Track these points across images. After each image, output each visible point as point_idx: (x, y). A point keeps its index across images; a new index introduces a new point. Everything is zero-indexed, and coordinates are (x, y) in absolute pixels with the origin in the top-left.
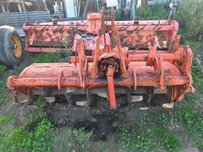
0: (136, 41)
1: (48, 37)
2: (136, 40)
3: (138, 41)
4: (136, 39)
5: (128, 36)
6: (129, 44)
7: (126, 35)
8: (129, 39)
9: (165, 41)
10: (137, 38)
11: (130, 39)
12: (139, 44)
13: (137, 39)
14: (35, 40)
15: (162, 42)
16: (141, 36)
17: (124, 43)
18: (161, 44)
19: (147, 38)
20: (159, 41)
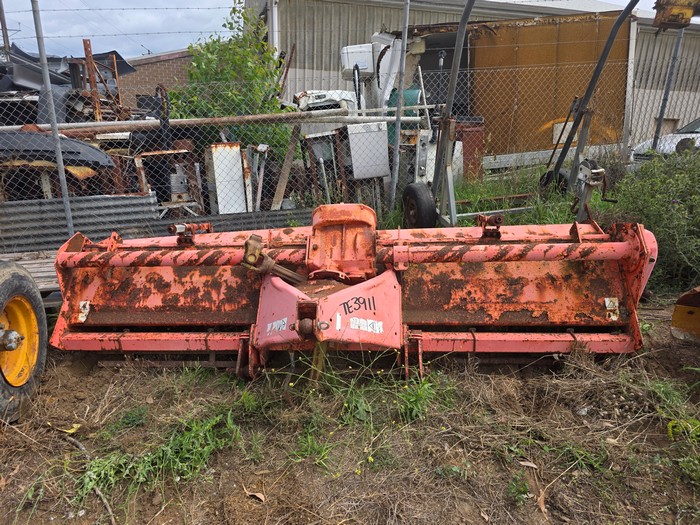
0: (499, 300)
1: (154, 291)
2: (498, 296)
3: (508, 300)
4: (500, 291)
5: (467, 282)
6: (474, 309)
7: (458, 276)
8: (472, 291)
9: (609, 297)
10: (503, 288)
11: (478, 292)
12: (512, 309)
13: (503, 293)
14: (101, 303)
16: (517, 280)
17: (454, 307)
18: (597, 309)
19: (540, 288)
20: (587, 296)
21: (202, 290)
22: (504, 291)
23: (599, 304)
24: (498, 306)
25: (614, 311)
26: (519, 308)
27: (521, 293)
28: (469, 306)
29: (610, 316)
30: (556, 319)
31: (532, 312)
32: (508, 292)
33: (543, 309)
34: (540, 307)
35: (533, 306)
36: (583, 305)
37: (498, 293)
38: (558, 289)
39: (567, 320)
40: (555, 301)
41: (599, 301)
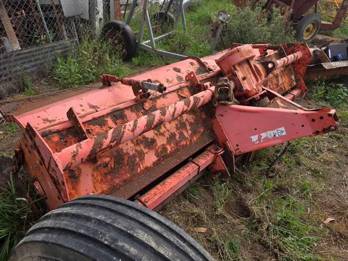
1: (145, 151)
3: (277, 85)
19: (281, 77)
21: (177, 133)
24: (276, 89)
25: (294, 81)
26: (280, 88)
27: (279, 81)
30: (287, 88)
34: (283, 85)
36: (289, 80)
38: (284, 76)
40: (285, 81)
41: (291, 77)
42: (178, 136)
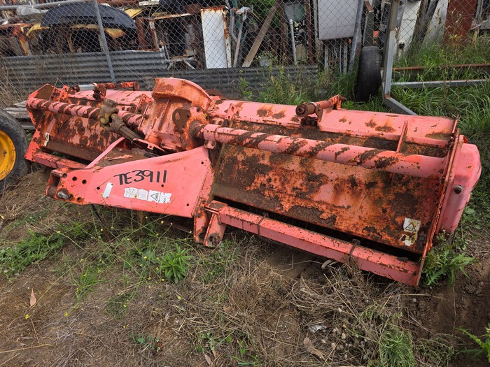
0: (294, 193)
1: (77, 133)
2: (294, 189)
3: (301, 195)
4: (298, 185)
5: (271, 169)
6: (270, 196)
7: (266, 162)
8: (273, 179)
9: (411, 218)
10: (301, 181)
11: (278, 181)
12: (303, 204)
13: (299, 187)
14: (54, 135)
15: (398, 220)
16: (317, 177)
17: (254, 190)
18: (393, 227)
19: (338, 190)
20: (384, 211)
21: (99, 137)
22: (301, 185)
23: (396, 223)
24: (291, 198)
25: (411, 235)
26: (310, 205)
27: (317, 191)
28: (266, 193)
29: (404, 239)
30: (343, 226)
31: (322, 212)
32: (304, 187)
33: (334, 212)
34: (331, 210)
35: (324, 207)
36: (378, 219)
37: (295, 186)
38: (356, 195)
39: (353, 231)
40: (349, 207)
41: (397, 219)
42: (98, 140)
